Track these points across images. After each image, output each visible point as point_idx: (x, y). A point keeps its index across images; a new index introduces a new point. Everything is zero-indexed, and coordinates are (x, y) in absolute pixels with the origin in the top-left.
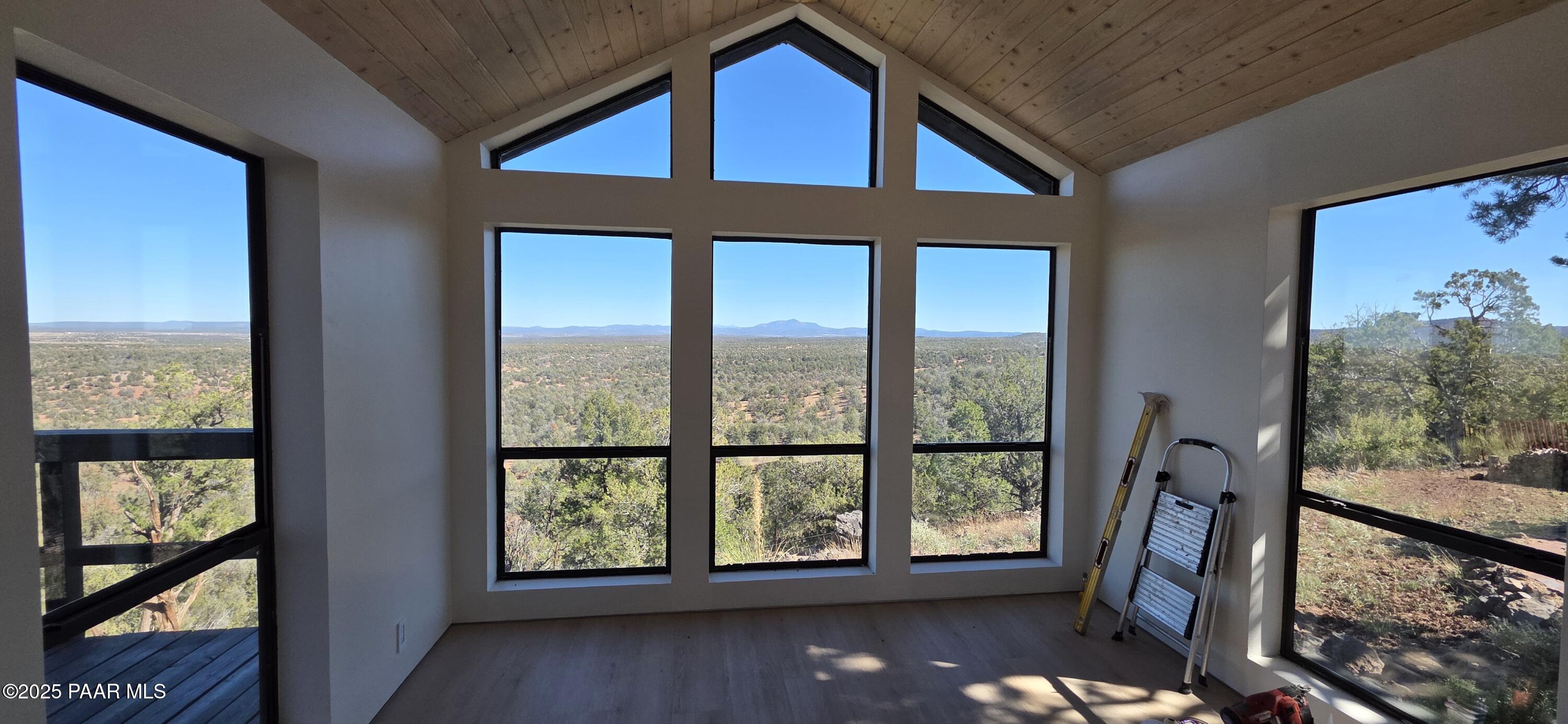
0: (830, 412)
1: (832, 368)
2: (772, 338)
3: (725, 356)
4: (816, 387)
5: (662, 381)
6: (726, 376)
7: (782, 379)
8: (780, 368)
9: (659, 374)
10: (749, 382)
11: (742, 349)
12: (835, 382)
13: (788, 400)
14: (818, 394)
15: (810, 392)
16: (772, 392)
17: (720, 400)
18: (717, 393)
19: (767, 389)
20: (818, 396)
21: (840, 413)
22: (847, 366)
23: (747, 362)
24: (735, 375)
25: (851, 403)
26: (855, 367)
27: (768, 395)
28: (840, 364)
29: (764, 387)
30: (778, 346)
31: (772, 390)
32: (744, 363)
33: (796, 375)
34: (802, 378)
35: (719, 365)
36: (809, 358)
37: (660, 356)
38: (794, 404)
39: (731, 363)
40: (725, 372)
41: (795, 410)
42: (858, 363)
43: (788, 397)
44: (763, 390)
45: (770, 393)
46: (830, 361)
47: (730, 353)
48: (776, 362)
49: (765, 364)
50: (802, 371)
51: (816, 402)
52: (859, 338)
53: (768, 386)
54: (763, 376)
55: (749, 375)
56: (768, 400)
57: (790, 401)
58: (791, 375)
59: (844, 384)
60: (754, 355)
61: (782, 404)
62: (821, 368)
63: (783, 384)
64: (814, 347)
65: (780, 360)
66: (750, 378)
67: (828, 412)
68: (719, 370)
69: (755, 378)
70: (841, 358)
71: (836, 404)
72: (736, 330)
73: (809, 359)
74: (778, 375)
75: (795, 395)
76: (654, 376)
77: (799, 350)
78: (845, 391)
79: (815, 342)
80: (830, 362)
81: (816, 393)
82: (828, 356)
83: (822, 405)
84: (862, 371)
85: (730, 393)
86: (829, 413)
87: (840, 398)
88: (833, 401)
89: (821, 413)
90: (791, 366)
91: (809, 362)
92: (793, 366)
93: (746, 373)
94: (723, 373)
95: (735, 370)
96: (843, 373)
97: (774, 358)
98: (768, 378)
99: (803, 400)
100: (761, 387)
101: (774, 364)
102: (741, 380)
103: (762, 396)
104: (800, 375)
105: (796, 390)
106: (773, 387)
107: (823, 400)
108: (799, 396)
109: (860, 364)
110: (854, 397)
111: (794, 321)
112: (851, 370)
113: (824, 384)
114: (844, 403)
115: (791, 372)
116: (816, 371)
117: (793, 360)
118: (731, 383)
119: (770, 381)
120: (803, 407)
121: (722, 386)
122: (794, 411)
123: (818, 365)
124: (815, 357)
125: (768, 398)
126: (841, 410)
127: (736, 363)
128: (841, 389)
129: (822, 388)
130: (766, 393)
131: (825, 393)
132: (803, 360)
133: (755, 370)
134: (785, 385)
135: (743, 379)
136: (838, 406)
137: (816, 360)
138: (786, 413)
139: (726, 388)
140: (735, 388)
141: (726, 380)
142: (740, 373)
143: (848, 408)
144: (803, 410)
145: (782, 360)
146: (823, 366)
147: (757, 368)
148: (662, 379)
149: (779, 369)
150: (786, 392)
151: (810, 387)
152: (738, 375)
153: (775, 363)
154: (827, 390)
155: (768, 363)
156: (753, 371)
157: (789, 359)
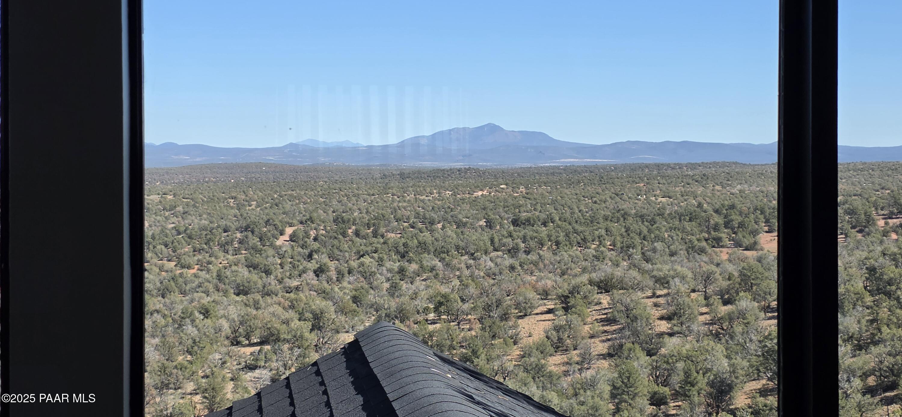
0: (580, 355)
1: (583, 243)
2: (439, 170)
3: (332, 216)
4: (545, 294)
5: (180, 280)
6: (332, 265)
7: (467, 272)
8: (462, 244)
9: (173, 264)
10: (388, 280)
11: (369, 199)
12: (591, 282)
13: (478, 326)
14: (550, 311)
15: (532, 307)
16: (442, 309)
17: (320, 328)
18: (312, 312)
19: (430, 299)
20: (550, 316)
21: (604, 356)
22: (618, 238)
23: (382, 230)
24: (354, 264)
25: (628, 333)
26: (637, 240)
27: (431, 316)
28: (603, 232)
29: (423, 294)
30: (455, 191)
31: (441, 304)
32: (375, 234)
33: (499, 260)
34: (512, 268)
35: (315, 239)
36: (528, 220)
37: (174, 219)
38: (494, 337)
39: (344, 235)
40: (332, 257)
41: (497, 352)
42: (645, 231)
43: (480, 320)
44: (421, 303)
45: (436, 309)
46: (577, 227)
47: (341, 208)
48: (451, 231)
49: (427, 236)
50: (513, 252)
51: (546, 332)
52: (647, 166)
53: (431, 291)
54: (422, 267)
55: (388, 264)
56: (431, 327)
57: (483, 329)
58: (486, 262)
59: (614, 287)
60: (399, 215)
61: (464, 338)
62: (558, 243)
63: (467, 286)
64: (540, 191)
65: (460, 225)
66: (389, 270)
67: (575, 355)
68: (317, 251)
69: (402, 271)
70: (606, 218)
71: (592, 337)
72: (355, 151)
73: (528, 222)
74: (455, 262)
75: (495, 314)
76: (161, 269)
77: (505, 200)
78: (613, 304)
79: (544, 179)
80: (580, 228)
81: (544, 309)
82: (572, 213)
83: (560, 339)
84: (654, 250)
85: (342, 310)
86: (577, 359)
87: (602, 320)
88: (587, 328)
89: (558, 358)
90: (486, 238)
91: (529, 231)
92: (492, 241)
93: (381, 259)
94: (325, 259)
95: (354, 250)
96: (609, 254)
97: (445, 220)
98: (432, 269)
99: (515, 326)
100: (415, 296)
101: (445, 237)
102: (368, 276)
103: (420, 318)
104: (508, 261)
105: (499, 303)
106: (445, 296)
107: (561, 327)
108: (505, 317)
109: (650, 231)
110: (635, 319)
111: (493, 129)
112: (628, 247)
113: (565, 288)
114: (612, 333)
115: (486, 253)
116: (545, 253)
117: (490, 224)
118: (345, 284)
119: (436, 276)
120: (515, 343)
121: (324, 294)
122: (494, 355)
123: (549, 236)
124: (543, 216)
125: (434, 322)
126: (605, 351)
127: (357, 234)
128: (605, 300)
129: (559, 297)
130: (426, 310)
131: (566, 309)
132: (515, 223)
133: (401, 249)
134: (472, 290)
135: (373, 274)
136: (597, 340)
137: (545, 224)
138: (476, 361)
139: (332, 299)
140: (355, 299)
141: (333, 274)
142: (367, 260)
143: (621, 346)
144: (516, 352)
145: (465, 225)
146: (562, 238)
147: (405, 245)
148: (181, 275)
149: (457, 248)
150: (474, 309)
151: (532, 295)
152: (362, 264)
153: (449, 233)
154: (572, 301)
155: (432, 231)
156: (397, 252)
157: (482, 223)
